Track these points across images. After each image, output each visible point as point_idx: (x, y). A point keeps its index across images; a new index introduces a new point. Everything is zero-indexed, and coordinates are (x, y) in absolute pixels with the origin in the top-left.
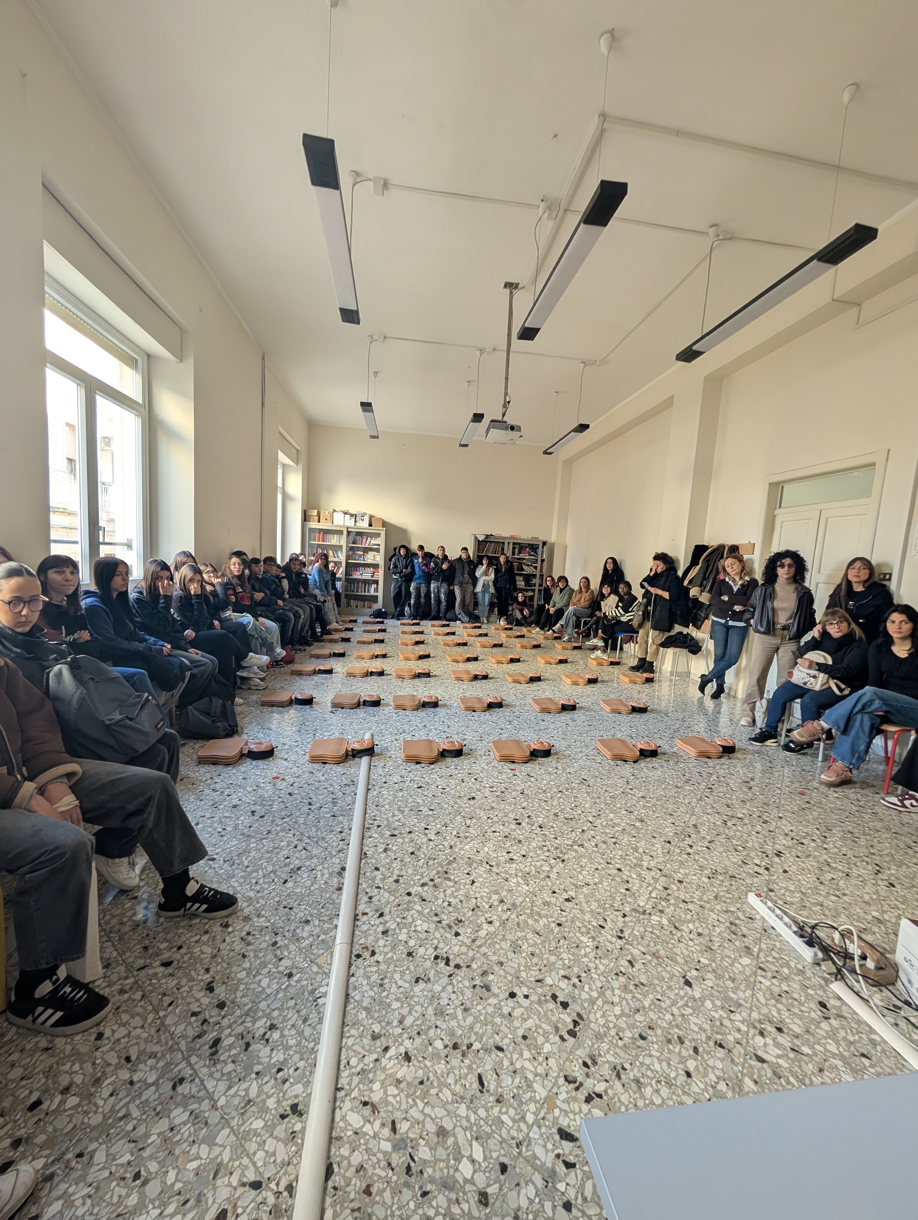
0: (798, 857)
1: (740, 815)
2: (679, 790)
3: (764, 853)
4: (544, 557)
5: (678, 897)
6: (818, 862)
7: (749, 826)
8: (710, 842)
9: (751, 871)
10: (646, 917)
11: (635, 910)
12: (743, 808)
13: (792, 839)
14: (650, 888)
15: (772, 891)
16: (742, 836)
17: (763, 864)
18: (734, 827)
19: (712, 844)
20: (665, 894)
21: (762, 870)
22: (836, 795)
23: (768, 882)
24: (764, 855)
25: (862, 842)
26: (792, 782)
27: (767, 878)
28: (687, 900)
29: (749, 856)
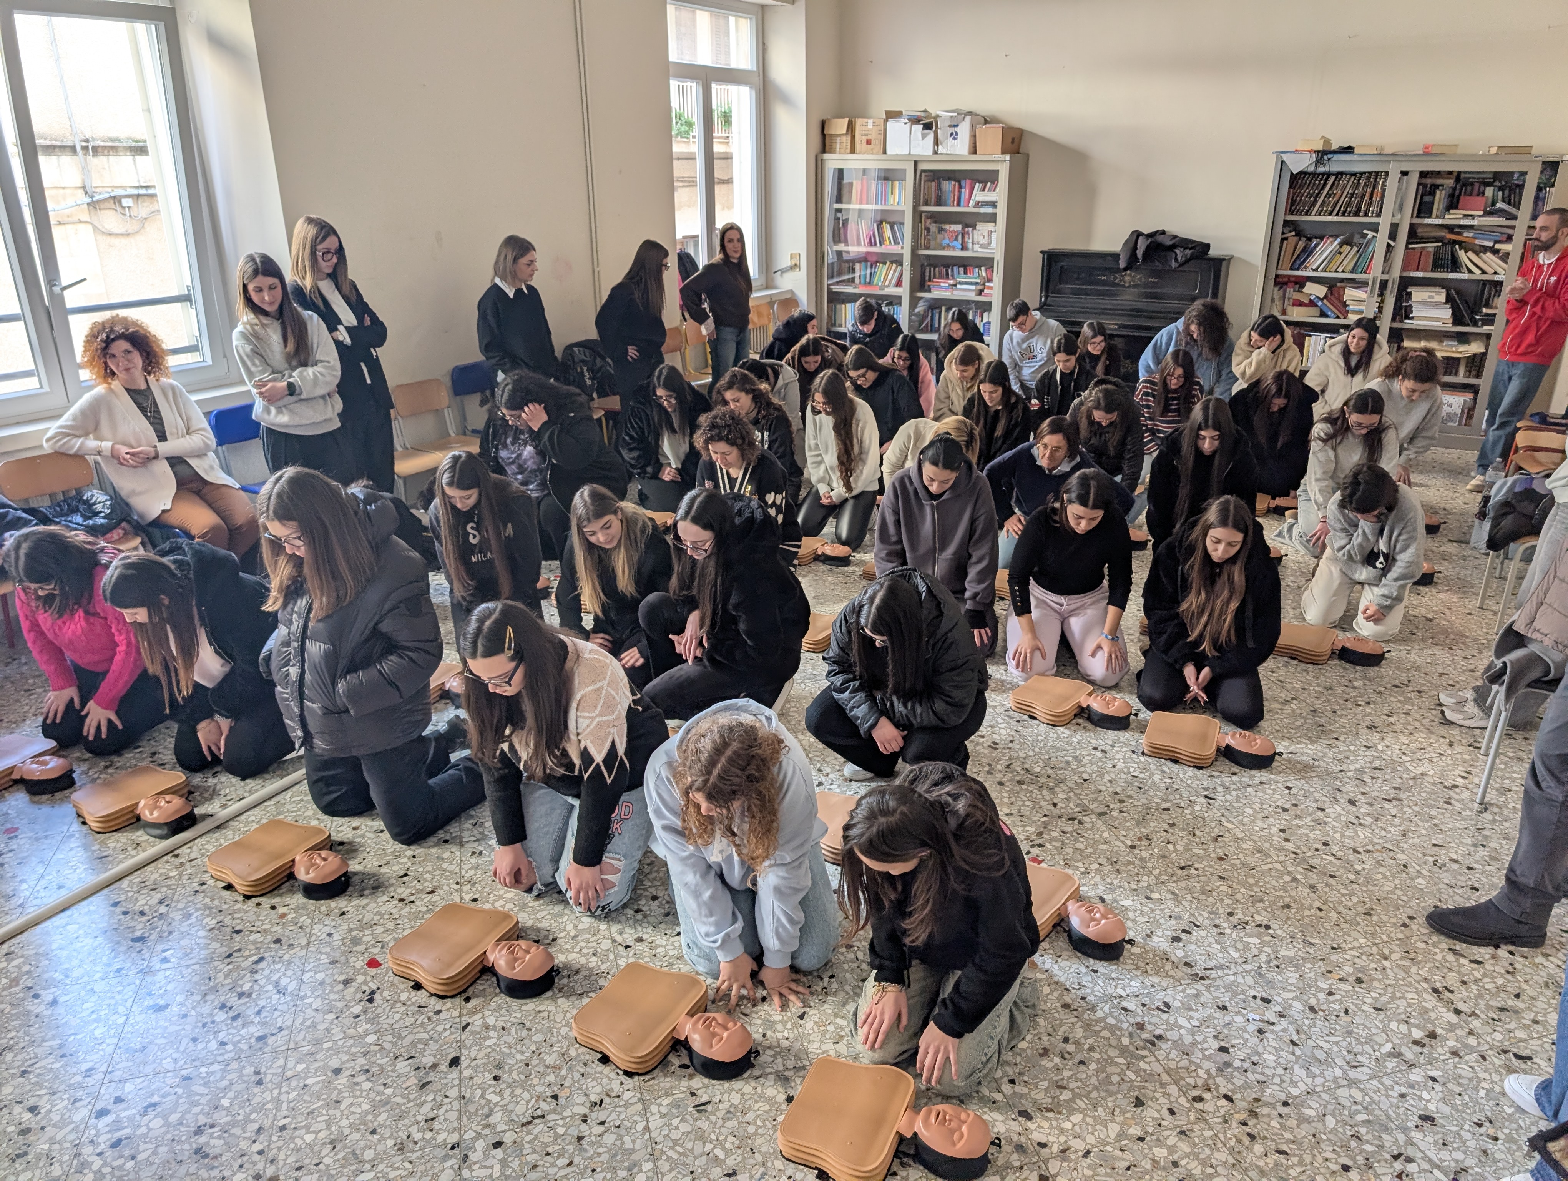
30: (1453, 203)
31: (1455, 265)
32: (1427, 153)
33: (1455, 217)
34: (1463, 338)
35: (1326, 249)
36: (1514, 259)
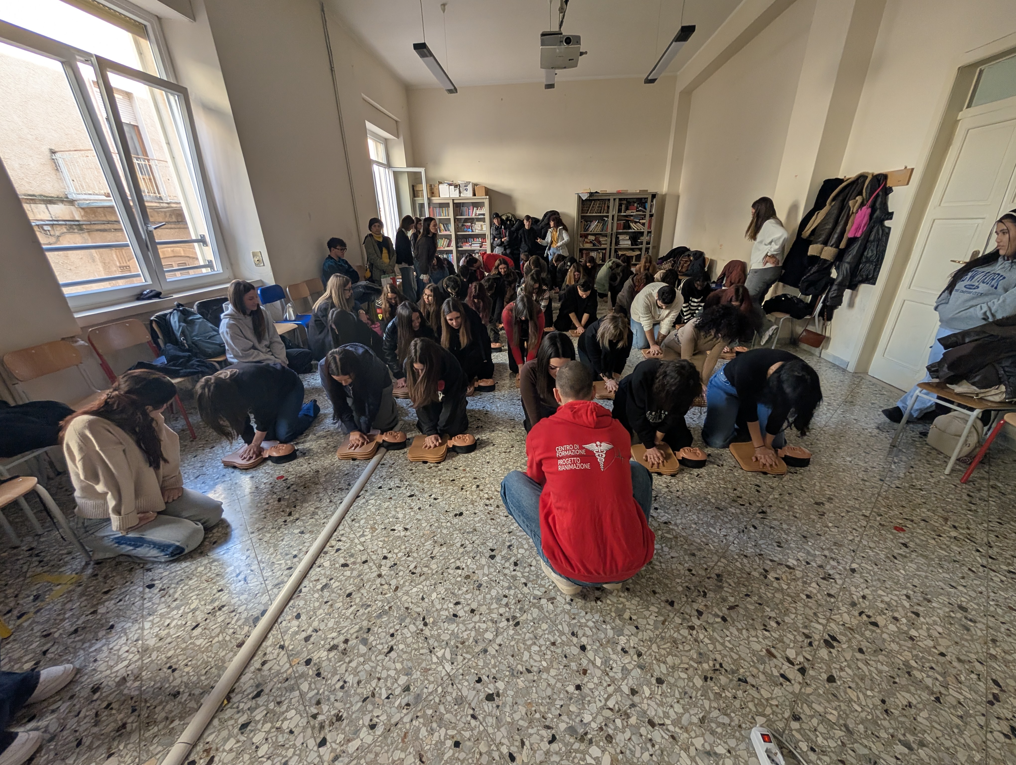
0: (861, 651)
1: (792, 562)
2: (720, 513)
3: (807, 636)
4: (653, 211)
5: (645, 712)
6: (891, 665)
7: (800, 583)
8: (731, 608)
9: (776, 673)
10: (583, 747)
11: (572, 730)
12: (800, 549)
13: (861, 614)
14: (610, 689)
15: (796, 718)
16: (782, 602)
17: (800, 659)
18: (775, 584)
19: (733, 614)
20: (629, 702)
21: (792, 673)
22: (954, 534)
23: (797, 698)
24: (807, 641)
25: (978, 630)
26: (889, 507)
27: (797, 688)
28: (656, 721)
29: (782, 641)
30: (627, 209)
31: (630, 227)
32: (619, 193)
33: (629, 212)
34: (633, 250)
35: (594, 224)
36: (647, 225)
